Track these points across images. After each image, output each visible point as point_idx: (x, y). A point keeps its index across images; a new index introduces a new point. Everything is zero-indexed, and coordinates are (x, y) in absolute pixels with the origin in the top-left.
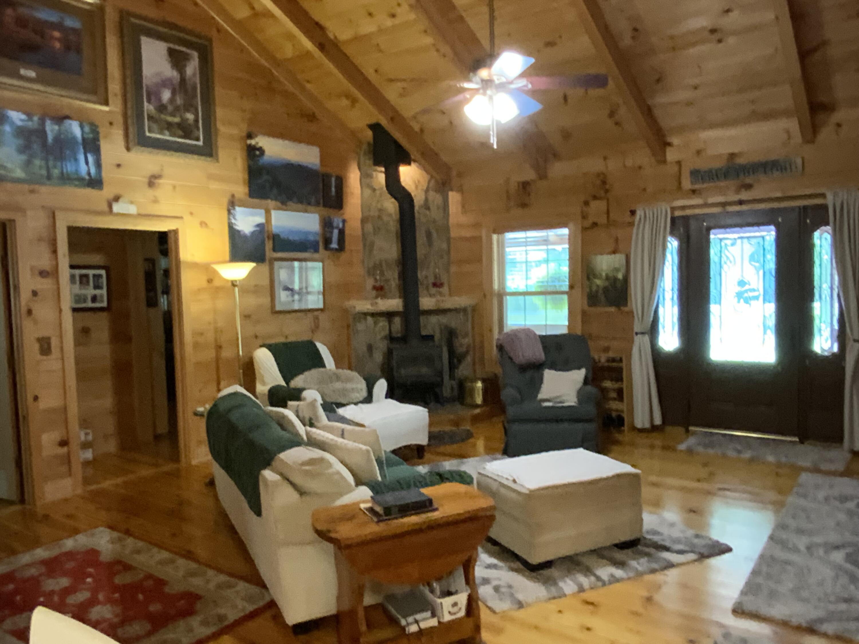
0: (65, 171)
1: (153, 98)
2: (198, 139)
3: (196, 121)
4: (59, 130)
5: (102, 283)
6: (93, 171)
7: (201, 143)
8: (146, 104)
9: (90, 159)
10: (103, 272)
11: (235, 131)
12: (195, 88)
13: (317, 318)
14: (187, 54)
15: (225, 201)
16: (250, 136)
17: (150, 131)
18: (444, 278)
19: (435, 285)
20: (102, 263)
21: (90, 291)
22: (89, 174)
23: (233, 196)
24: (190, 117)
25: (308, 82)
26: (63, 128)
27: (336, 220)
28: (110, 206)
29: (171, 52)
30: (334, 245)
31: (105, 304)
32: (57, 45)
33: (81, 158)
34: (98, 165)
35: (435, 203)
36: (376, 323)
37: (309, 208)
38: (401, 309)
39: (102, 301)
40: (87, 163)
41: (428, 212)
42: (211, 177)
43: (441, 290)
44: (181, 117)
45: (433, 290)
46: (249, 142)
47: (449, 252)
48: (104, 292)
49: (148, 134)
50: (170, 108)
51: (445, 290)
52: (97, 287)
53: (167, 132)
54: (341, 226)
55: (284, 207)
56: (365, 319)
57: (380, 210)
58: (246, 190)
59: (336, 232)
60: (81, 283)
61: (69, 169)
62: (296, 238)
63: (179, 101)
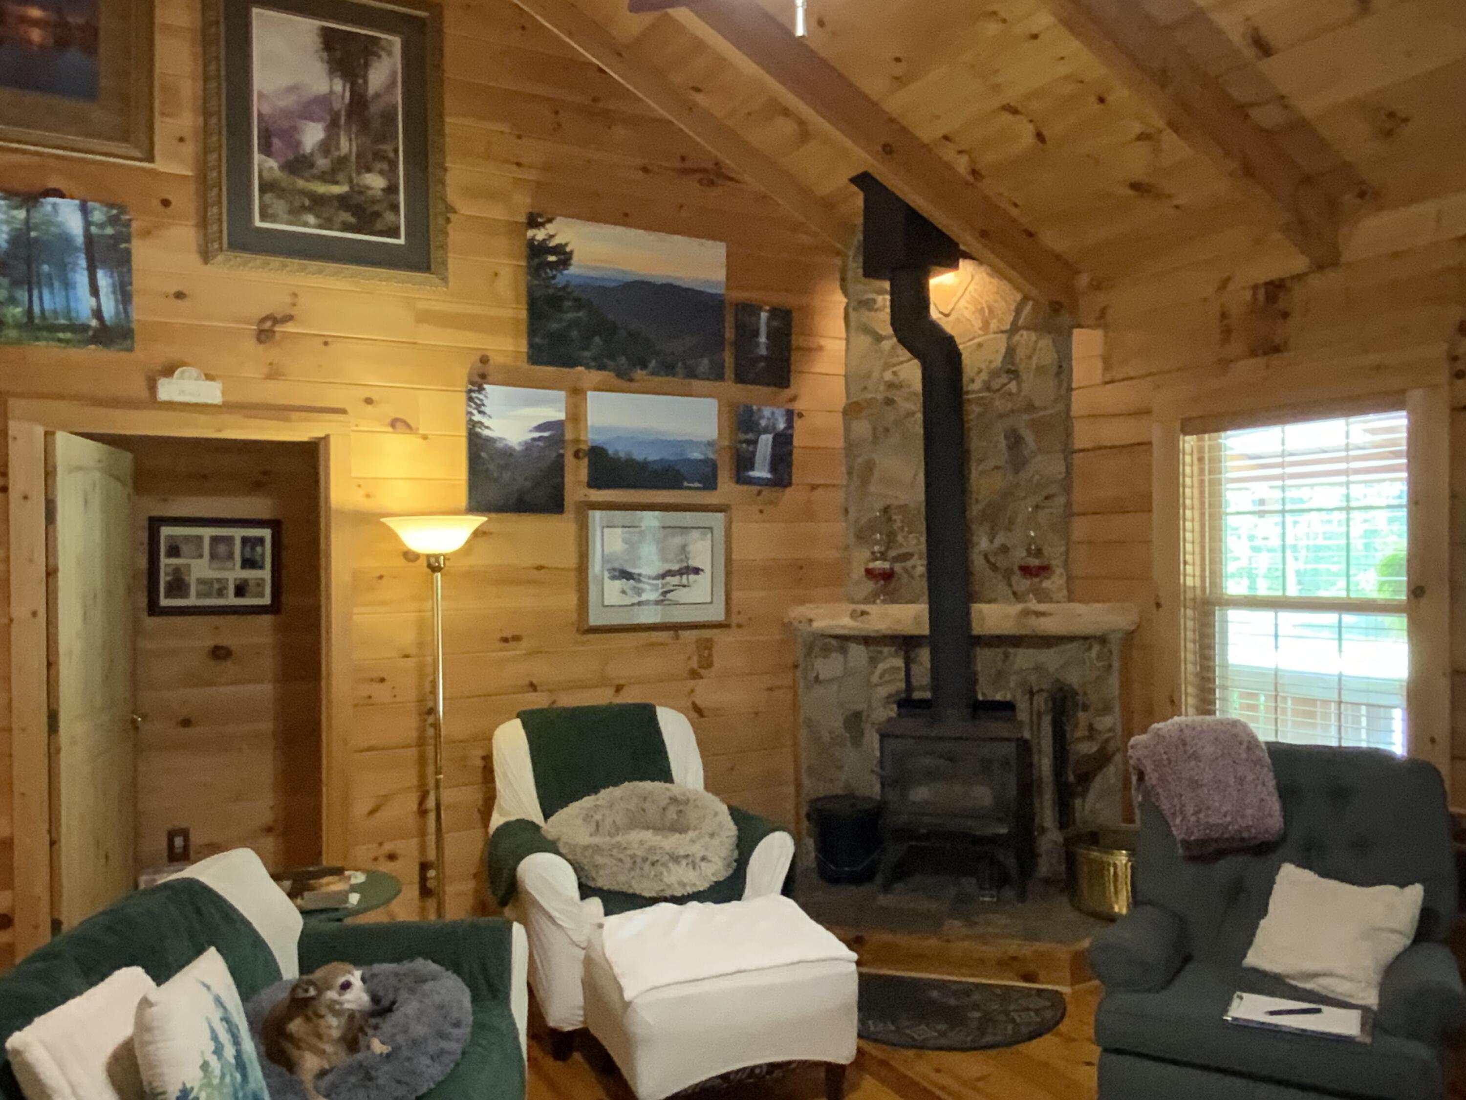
0: (36, 309)
1: (277, 143)
2: (393, 232)
3: (392, 189)
4: (27, 220)
5: (263, 555)
6: (109, 308)
7: (402, 241)
8: (257, 157)
9: (104, 280)
10: (266, 533)
11: (497, 212)
12: (389, 117)
13: (707, 646)
14: (375, 40)
15: (462, 373)
16: (533, 222)
17: (264, 217)
18: (1054, 553)
19: (1026, 571)
20: (266, 515)
21: (235, 573)
22: (98, 313)
23: (484, 360)
24: (375, 182)
25: (698, 90)
26: (37, 216)
27: (767, 412)
28: (152, 388)
29: (329, 40)
30: (761, 472)
31: (267, 600)
32: (36, 35)
33: (82, 279)
34: (124, 294)
35: (1034, 361)
36: (873, 661)
37: (696, 384)
38: (925, 630)
39: (262, 595)
40: (95, 291)
41: (1013, 386)
42: (424, 317)
43: (1046, 584)
44: (351, 181)
45: (1022, 584)
46: (530, 233)
47: (1067, 484)
48: (266, 574)
49: (258, 223)
50: (322, 163)
51: (1055, 583)
52: (249, 563)
53: (311, 219)
54: (781, 426)
55: (625, 384)
56: (843, 650)
57: (891, 386)
58: (524, 347)
59: (766, 441)
60: (213, 556)
61: (47, 305)
62: (653, 456)
63: (345, 145)
